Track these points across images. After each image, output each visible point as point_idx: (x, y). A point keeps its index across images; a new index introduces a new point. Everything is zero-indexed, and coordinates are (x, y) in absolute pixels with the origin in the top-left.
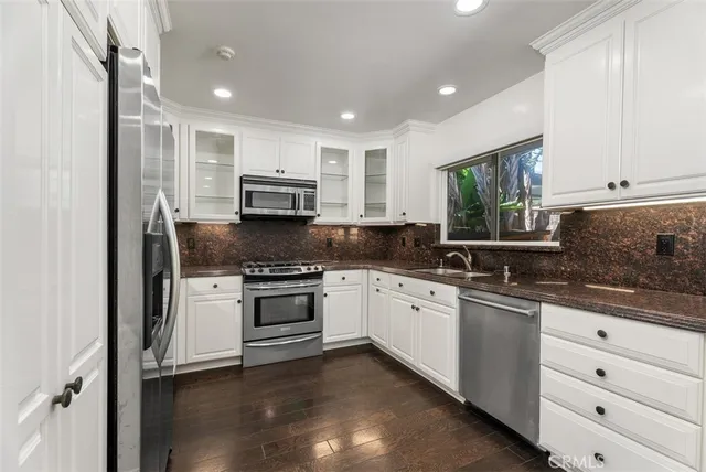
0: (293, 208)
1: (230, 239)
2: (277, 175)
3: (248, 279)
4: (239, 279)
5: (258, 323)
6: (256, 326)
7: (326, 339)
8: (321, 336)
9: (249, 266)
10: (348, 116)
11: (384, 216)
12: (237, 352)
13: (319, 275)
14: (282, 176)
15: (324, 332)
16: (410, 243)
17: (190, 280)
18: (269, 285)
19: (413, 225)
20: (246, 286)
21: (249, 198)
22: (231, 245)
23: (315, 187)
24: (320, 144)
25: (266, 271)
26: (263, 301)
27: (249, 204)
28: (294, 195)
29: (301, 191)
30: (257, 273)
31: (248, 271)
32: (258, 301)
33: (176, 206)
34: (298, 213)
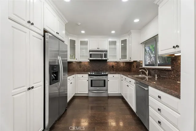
1: (88, 65)
2: (98, 49)
3: (89, 75)
4: (87, 75)
5: (92, 86)
6: (91, 87)
7: (109, 93)
8: (107, 92)
10: (113, 32)
11: (126, 59)
12: (87, 92)
13: (107, 75)
14: (99, 49)
15: (108, 90)
16: (135, 67)
17: (78, 75)
18: (94, 77)
19: (136, 61)
20: (89, 77)
21: (91, 55)
22: (89, 67)
23: (107, 52)
24: (108, 40)
25: (93, 73)
26: (93, 81)
27: (91, 57)
28: (101, 54)
29: (103, 53)
30: (91, 74)
31: (89, 73)
32: (92, 80)
33: (76, 58)
34: (102, 59)
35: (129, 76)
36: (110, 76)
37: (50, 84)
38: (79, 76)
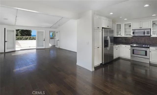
6: (133, 54)
9: (133, 44)
13: (148, 47)
15: (150, 59)
17: (122, 45)
20: (131, 47)
24: (152, 20)
26: (134, 50)
27: (133, 34)
29: (146, 31)
33: (121, 35)
34: (145, 35)
36: (151, 48)
37: (105, 47)
38: (124, 46)
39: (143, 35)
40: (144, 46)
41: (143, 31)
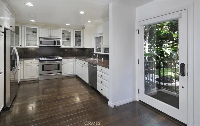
0: (54, 44)
3: (40, 61)
4: (38, 61)
6: (43, 71)
7: (63, 74)
9: (41, 58)
10: (68, 24)
11: (80, 46)
12: (37, 77)
13: (61, 60)
14: (51, 37)
18: (46, 62)
21: (41, 43)
24: (62, 30)
25: (46, 59)
26: (45, 65)
29: (56, 41)
30: (43, 59)
31: (40, 59)
32: (43, 66)
33: (20, 44)
34: (56, 46)
35: (83, 59)
39: (54, 45)
40: (56, 58)
41: (54, 41)
